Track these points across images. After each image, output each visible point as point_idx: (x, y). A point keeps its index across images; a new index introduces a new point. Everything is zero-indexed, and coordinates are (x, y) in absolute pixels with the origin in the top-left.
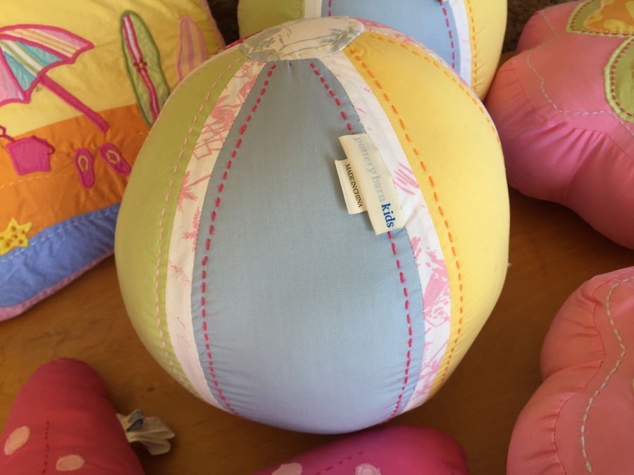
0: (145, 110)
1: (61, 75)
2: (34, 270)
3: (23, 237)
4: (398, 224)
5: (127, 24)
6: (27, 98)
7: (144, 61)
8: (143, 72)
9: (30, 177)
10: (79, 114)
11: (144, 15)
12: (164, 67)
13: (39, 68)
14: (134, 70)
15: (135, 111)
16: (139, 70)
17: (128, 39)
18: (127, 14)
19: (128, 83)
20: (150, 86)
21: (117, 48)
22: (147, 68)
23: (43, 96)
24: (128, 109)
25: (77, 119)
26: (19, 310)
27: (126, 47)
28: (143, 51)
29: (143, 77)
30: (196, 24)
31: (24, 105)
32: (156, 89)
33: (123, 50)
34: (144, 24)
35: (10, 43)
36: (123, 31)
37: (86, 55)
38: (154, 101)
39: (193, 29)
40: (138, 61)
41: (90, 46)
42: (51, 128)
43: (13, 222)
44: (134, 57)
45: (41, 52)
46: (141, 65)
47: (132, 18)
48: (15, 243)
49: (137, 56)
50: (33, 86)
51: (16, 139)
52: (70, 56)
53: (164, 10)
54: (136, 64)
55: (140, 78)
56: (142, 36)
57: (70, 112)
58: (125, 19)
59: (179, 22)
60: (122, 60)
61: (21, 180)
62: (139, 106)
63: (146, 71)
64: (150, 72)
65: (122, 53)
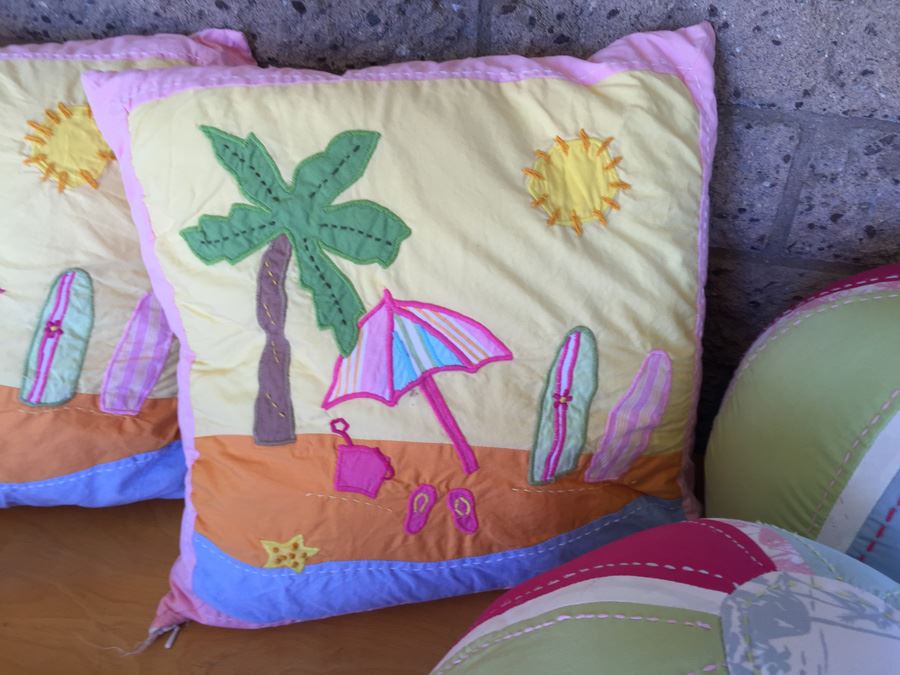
0: (536, 463)
1: (453, 385)
3: (300, 561)
5: (572, 345)
6: (394, 399)
7: (570, 395)
8: (560, 408)
9: (347, 497)
10: (447, 441)
11: (602, 336)
12: (593, 408)
13: (428, 365)
14: (550, 401)
15: (523, 460)
16: (556, 405)
17: (562, 362)
18: (578, 331)
19: (533, 418)
20: (561, 432)
21: (541, 369)
22: (569, 404)
23: (416, 405)
24: (514, 455)
25: (441, 447)
27: (554, 370)
28: (574, 382)
29: (558, 415)
30: (671, 362)
31: (386, 408)
32: (566, 440)
33: (550, 371)
34: (596, 350)
35: (408, 323)
36: (562, 350)
37: (496, 366)
38: (555, 454)
39: (664, 366)
40: (562, 393)
41: (509, 356)
42: (404, 447)
43: (299, 539)
44: (559, 387)
45: (440, 346)
46: (562, 400)
47: (583, 338)
48: (288, 563)
49: (564, 386)
50: (410, 387)
51: (355, 443)
52: (475, 361)
53: (633, 334)
54: (557, 396)
55: (553, 417)
56: (584, 365)
57: (439, 436)
58: (573, 337)
59: (648, 355)
60: (541, 385)
61: (334, 496)
62: (530, 456)
63: (565, 406)
64: (570, 411)
65: (545, 376)
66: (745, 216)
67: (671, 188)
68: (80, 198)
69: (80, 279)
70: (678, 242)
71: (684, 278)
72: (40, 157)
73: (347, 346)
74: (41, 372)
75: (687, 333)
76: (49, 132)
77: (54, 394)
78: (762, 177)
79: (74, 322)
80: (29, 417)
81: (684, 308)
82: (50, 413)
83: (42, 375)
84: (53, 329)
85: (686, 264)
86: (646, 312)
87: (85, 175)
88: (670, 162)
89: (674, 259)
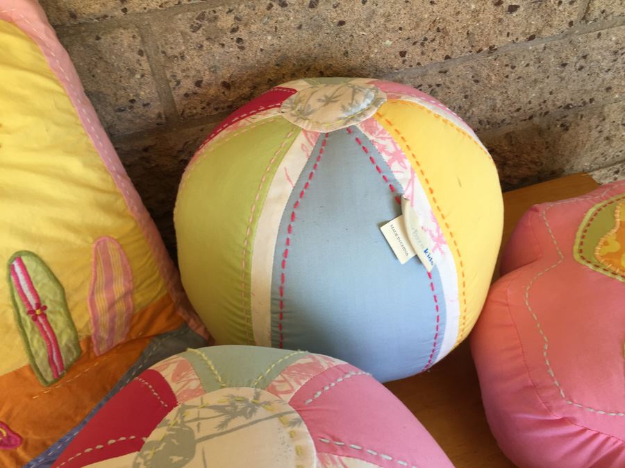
0: (41, 369)
5: (18, 269)
7: (43, 305)
8: (41, 320)
11: (42, 251)
12: (70, 305)
14: (28, 320)
15: (28, 374)
16: (35, 319)
17: (19, 285)
18: (18, 257)
19: (19, 340)
20: (50, 336)
22: (47, 312)
24: (17, 374)
27: (18, 299)
28: (40, 294)
29: (41, 325)
30: (117, 241)
32: (58, 340)
33: (13, 297)
34: (43, 263)
36: (13, 278)
38: (54, 354)
39: (112, 248)
40: (34, 308)
44: (29, 304)
46: (38, 312)
47: (25, 260)
49: (33, 302)
53: (71, 237)
54: (31, 312)
55: (37, 329)
58: (15, 264)
59: (94, 245)
60: (10, 314)
62: (33, 367)
63: (44, 316)
64: (50, 317)
65: (11, 303)
66: (138, 105)
67: (40, 114)
70: (71, 151)
71: (93, 177)
75: (120, 215)
78: (132, 72)
81: (104, 198)
85: (86, 165)
86: (72, 216)
88: (26, 92)
89: (75, 166)
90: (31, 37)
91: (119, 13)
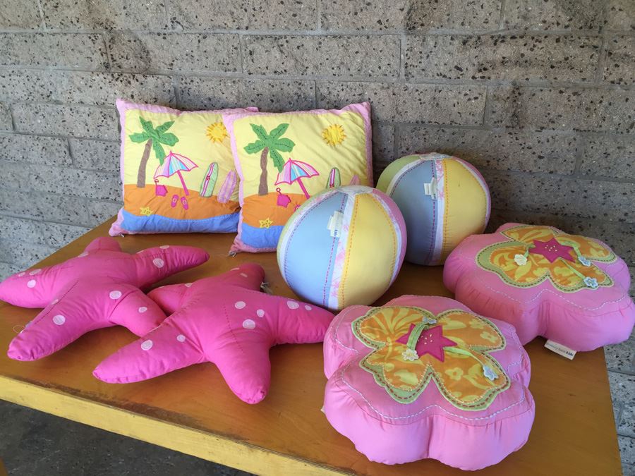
1: (305, 181)
2: (266, 239)
3: (268, 225)
4: (337, 236)
5: (333, 172)
6: (291, 183)
7: (334, 185)
9: (279, 207)
10: (304, 194)
11: (341, 170)
13: (299, 175)
14: (329, 187)
17: (331, 176)
18: (335, 169)
21: (327, 178)
23: (296, 184)
25: (302, 195)
26: (255, 251)
27: (330, 178)
28: (335, 181)
30: (360, 179)
31: (289, 185)
34: (339, 174)
35: (295, 165)
36: (331, 173)
37: (316, 177)
39: (358, 180)
41: (318, 174)
42: (293, 195)
43: (268, 219)
45: (302, 171)
46: (332, 186)
47: (336, 171)
48: (265, 226)
49: (332, 183)
50: (295, 180)
51: (282, 194)
52: (310, 175)
53: (349, 171)
54: (330, 185)
56: (337, 177)
57: (301, 192)
58: (333, 170)
59: (353, 176)
60: (326, 182)
61: (277, 207)
65: (327, 180)
66: (386, 151)
67: (357, 137)
68: (218, 145)
69: (215, 165)
70: (359, 149)
71: (362, 159)
72: (210, 135)
73: (280, 170)
74: (205, 188)
75: (364, 173)
76: (212, 129)
77: (207, 194)
79: (213, 177)
80: (201, 200)
81: (362, 166)
82: (206, 199)
83: (205, 190)
84: (208, 178)
85: (362, 155)
86: (352, 166)
87: (219, 139)
88: (356, 131)
89: (359, 154)
90: (363, 119)
91: (391, 121)
